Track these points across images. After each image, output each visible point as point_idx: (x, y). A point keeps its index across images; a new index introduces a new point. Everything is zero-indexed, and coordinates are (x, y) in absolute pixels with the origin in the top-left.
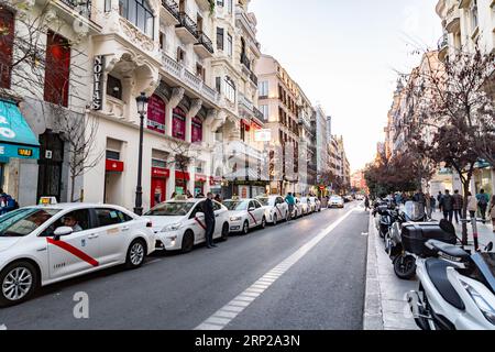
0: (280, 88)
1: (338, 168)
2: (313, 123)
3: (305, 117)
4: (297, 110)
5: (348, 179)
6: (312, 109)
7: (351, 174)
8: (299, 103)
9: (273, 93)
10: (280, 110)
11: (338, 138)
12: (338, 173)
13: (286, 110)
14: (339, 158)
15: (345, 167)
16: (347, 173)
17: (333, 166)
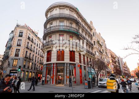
0: (111, 55)
1: (126, 71)
2: (118, 60)
3: (117, 59)
4: (114, 58)
5: (130, 73)
6: (117, 57)
7: (130, 72)
8: (115, 57)
9: (110, 56)
10: (112, 59)
11: (125, 62)
12: (127, 72)
13: (113, 59)
14: (126, 68)
15: (128, 70)
16: (129, 72)
17: (125, 70)
